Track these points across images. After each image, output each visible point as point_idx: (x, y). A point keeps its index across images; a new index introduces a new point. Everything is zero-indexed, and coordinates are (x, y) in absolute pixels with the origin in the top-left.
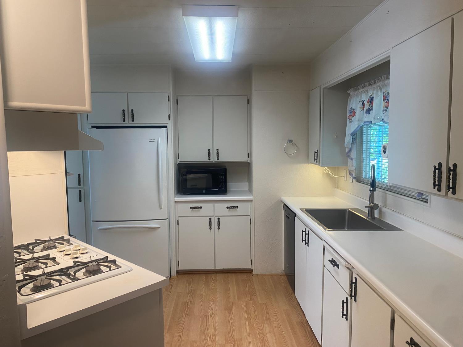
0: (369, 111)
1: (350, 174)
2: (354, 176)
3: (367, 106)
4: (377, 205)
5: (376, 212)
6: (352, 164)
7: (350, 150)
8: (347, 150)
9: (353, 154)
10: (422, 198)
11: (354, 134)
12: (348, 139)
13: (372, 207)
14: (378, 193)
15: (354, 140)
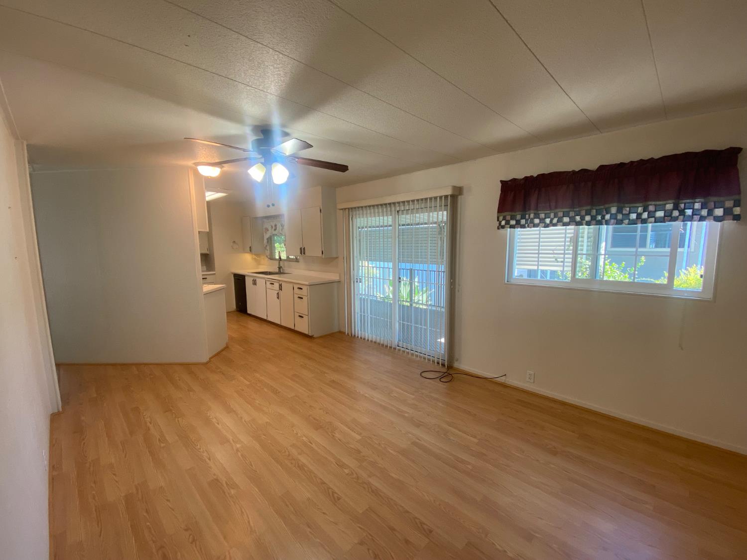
0: (275, 230)
1: (267, 257)
2: (269, 257)
3: (274, 228)
4: (281, 267)
5: (281, 269)
6: (268, 252)
7: (266, 246)
8: (265, 246)
9: (268, 248)
10: (297, 260)
11: (267, 239)
12: (265, 241)
13: (280, 268)
14: (281, 263)
15: (268, 242)
